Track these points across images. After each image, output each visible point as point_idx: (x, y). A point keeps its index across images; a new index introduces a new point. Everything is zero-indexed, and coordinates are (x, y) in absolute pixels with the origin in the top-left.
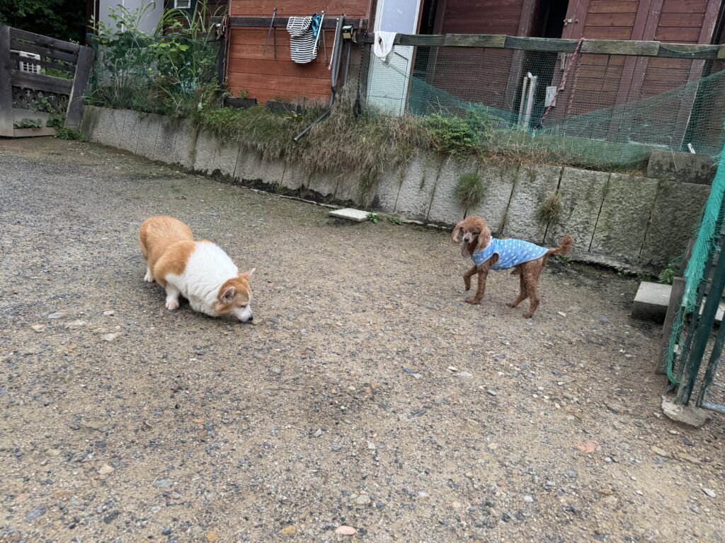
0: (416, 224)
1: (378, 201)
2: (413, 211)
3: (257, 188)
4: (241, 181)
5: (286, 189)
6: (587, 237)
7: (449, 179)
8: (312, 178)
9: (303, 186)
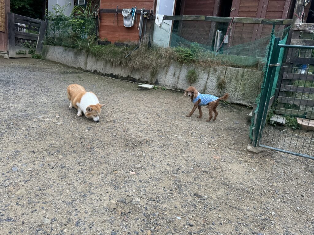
0: (172, 90)
1: (158, 81)
2: (171, 85)
3: (111, 77)
4: (105, 74)
5: (122, 77)
6: (236, 94)
7: (184, 72)
8: (132, 73)
9: (129, 76)
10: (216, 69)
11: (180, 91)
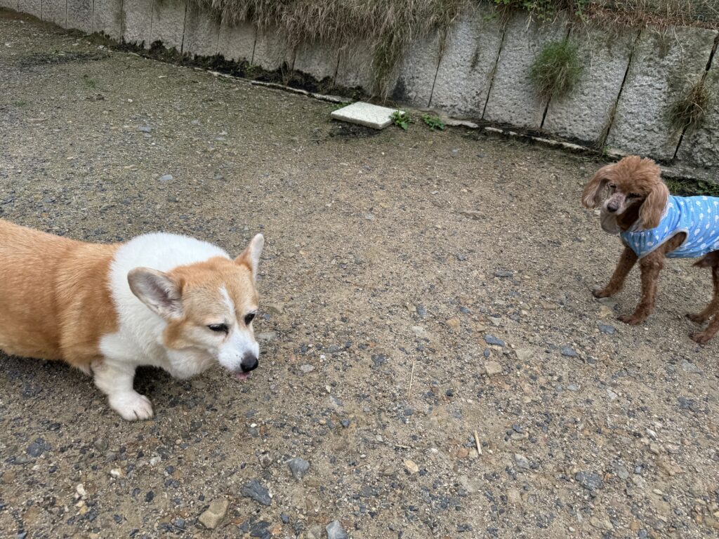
0: (467, 128)
1: (404, 90)
2: (460, 104)
4: (193, 58)
5: (259, 69)
8: (298, 52)
9: (285, 65)
10: (668, 39)
11: (501, 131)
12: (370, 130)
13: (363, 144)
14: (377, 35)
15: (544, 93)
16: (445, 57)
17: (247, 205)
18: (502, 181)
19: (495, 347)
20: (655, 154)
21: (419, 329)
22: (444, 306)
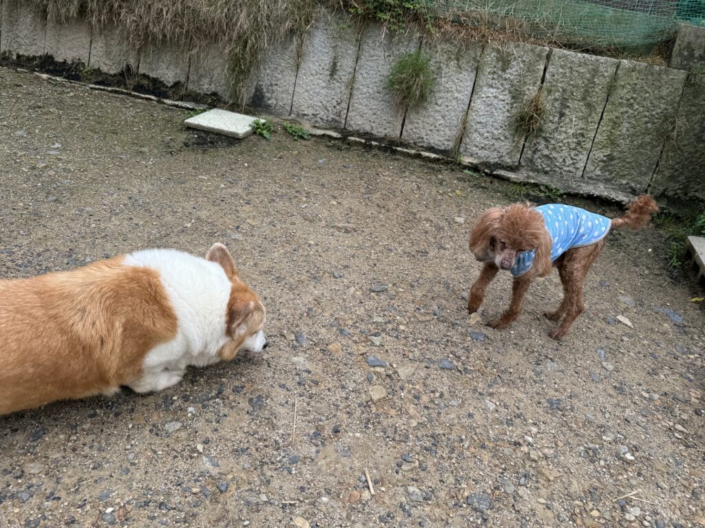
0: (330, 137)
1: (263, 97)
2: (322, 114)
3: (47, 72)
4: (14, 58)
5: (98, 72)
6: (581, 157)
8: (143, 54)
9: (128, 68)
10: (509, 54)
11: (363, 141)
12: (231, 139)
13: (223, 155)
14: (230, 40)
15: (401, 103)
16: (303, 65)
17: (88, 230)
18: (369, 192)
19: (378, 369)
20: (502, 161)
21: (300, 360)
22: (323, 330)
